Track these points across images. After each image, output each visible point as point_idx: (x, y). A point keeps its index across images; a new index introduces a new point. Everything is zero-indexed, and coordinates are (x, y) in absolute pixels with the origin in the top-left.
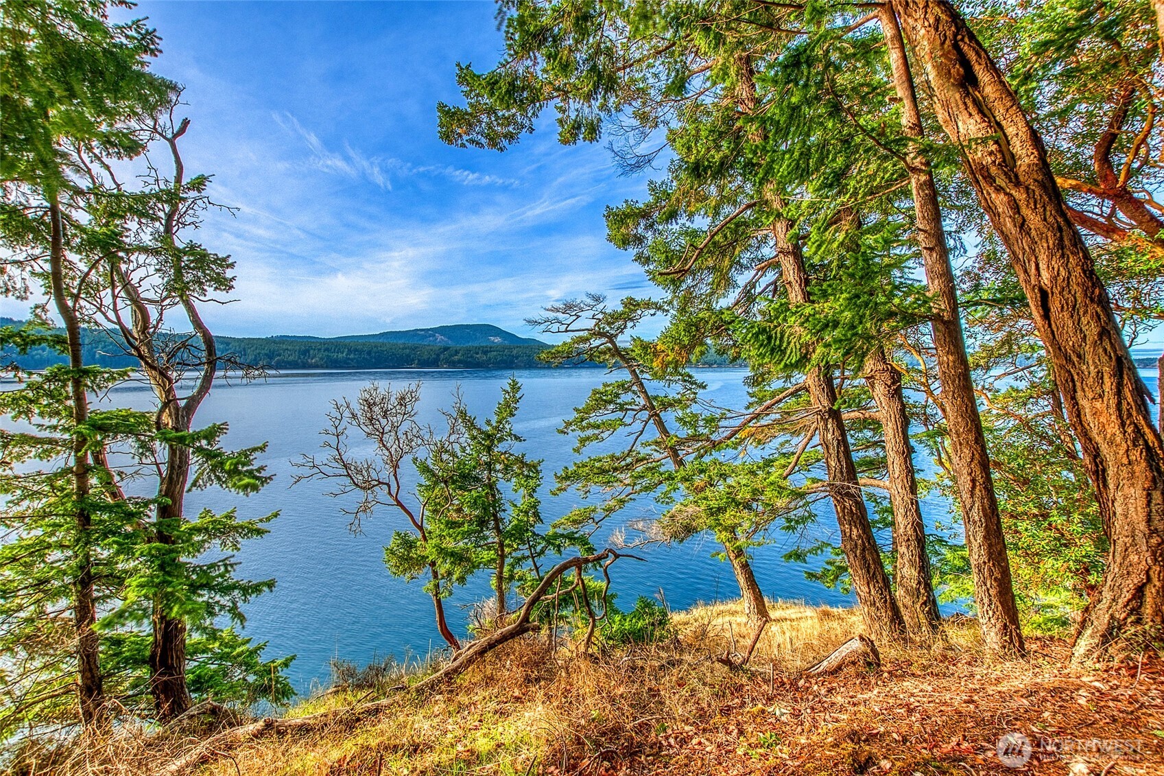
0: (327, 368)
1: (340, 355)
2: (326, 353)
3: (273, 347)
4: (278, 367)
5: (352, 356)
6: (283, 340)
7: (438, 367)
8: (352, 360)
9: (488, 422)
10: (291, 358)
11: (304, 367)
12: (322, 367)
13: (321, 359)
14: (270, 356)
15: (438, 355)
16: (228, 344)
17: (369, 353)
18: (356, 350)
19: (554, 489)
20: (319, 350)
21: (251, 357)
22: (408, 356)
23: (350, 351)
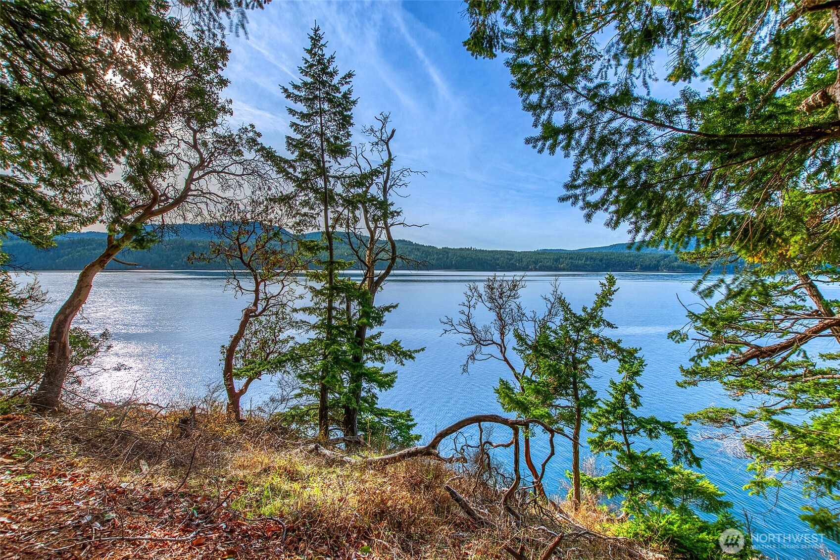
0: (571, 270)
1: (580, 262)
2: (571, 261)
3: (538, 256)
4: (540, 269)
5: (588, 262)
6: (544, 252)
7: (658, 271)
8: (588, 265)
9: (584, 309)
10: (548, 264)
11: (556, 270)
12: (568, 270)
13: (568, 265)
14: (536, 263)
15: (659, 262)
16: (513, 255)
17: (601, 260)
18: (591, 258)
19: (679, 381)
20: (566, 258)
21: (525, 263)
22: (632, 262)
23: (587, 259)
